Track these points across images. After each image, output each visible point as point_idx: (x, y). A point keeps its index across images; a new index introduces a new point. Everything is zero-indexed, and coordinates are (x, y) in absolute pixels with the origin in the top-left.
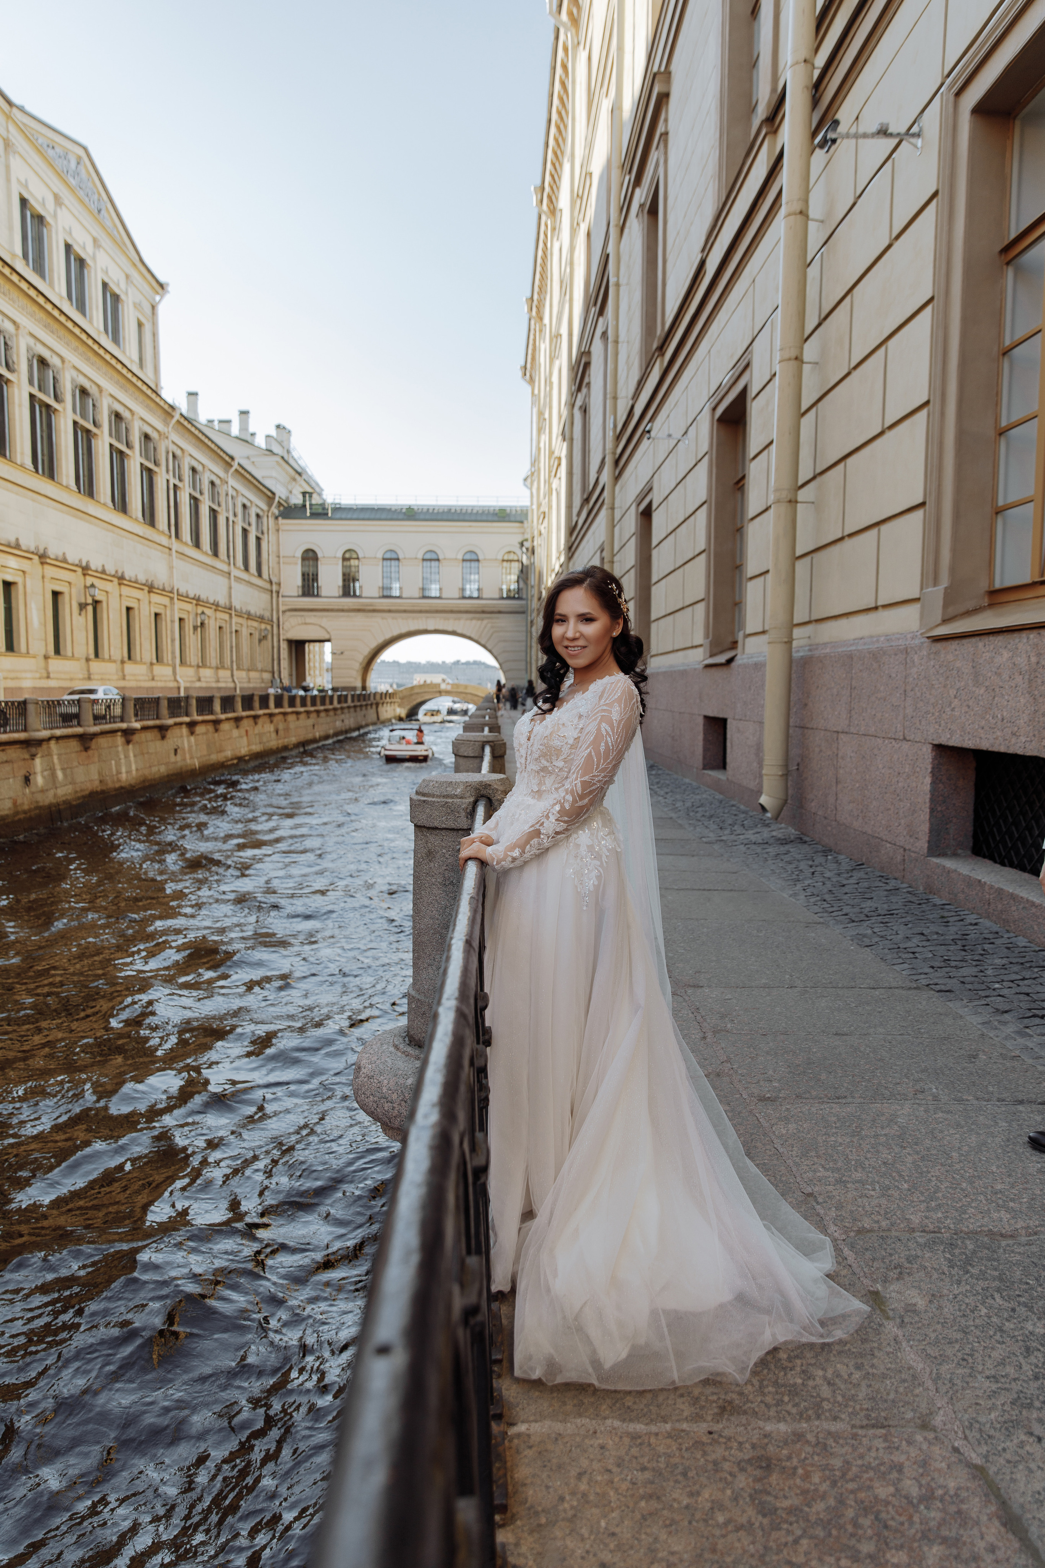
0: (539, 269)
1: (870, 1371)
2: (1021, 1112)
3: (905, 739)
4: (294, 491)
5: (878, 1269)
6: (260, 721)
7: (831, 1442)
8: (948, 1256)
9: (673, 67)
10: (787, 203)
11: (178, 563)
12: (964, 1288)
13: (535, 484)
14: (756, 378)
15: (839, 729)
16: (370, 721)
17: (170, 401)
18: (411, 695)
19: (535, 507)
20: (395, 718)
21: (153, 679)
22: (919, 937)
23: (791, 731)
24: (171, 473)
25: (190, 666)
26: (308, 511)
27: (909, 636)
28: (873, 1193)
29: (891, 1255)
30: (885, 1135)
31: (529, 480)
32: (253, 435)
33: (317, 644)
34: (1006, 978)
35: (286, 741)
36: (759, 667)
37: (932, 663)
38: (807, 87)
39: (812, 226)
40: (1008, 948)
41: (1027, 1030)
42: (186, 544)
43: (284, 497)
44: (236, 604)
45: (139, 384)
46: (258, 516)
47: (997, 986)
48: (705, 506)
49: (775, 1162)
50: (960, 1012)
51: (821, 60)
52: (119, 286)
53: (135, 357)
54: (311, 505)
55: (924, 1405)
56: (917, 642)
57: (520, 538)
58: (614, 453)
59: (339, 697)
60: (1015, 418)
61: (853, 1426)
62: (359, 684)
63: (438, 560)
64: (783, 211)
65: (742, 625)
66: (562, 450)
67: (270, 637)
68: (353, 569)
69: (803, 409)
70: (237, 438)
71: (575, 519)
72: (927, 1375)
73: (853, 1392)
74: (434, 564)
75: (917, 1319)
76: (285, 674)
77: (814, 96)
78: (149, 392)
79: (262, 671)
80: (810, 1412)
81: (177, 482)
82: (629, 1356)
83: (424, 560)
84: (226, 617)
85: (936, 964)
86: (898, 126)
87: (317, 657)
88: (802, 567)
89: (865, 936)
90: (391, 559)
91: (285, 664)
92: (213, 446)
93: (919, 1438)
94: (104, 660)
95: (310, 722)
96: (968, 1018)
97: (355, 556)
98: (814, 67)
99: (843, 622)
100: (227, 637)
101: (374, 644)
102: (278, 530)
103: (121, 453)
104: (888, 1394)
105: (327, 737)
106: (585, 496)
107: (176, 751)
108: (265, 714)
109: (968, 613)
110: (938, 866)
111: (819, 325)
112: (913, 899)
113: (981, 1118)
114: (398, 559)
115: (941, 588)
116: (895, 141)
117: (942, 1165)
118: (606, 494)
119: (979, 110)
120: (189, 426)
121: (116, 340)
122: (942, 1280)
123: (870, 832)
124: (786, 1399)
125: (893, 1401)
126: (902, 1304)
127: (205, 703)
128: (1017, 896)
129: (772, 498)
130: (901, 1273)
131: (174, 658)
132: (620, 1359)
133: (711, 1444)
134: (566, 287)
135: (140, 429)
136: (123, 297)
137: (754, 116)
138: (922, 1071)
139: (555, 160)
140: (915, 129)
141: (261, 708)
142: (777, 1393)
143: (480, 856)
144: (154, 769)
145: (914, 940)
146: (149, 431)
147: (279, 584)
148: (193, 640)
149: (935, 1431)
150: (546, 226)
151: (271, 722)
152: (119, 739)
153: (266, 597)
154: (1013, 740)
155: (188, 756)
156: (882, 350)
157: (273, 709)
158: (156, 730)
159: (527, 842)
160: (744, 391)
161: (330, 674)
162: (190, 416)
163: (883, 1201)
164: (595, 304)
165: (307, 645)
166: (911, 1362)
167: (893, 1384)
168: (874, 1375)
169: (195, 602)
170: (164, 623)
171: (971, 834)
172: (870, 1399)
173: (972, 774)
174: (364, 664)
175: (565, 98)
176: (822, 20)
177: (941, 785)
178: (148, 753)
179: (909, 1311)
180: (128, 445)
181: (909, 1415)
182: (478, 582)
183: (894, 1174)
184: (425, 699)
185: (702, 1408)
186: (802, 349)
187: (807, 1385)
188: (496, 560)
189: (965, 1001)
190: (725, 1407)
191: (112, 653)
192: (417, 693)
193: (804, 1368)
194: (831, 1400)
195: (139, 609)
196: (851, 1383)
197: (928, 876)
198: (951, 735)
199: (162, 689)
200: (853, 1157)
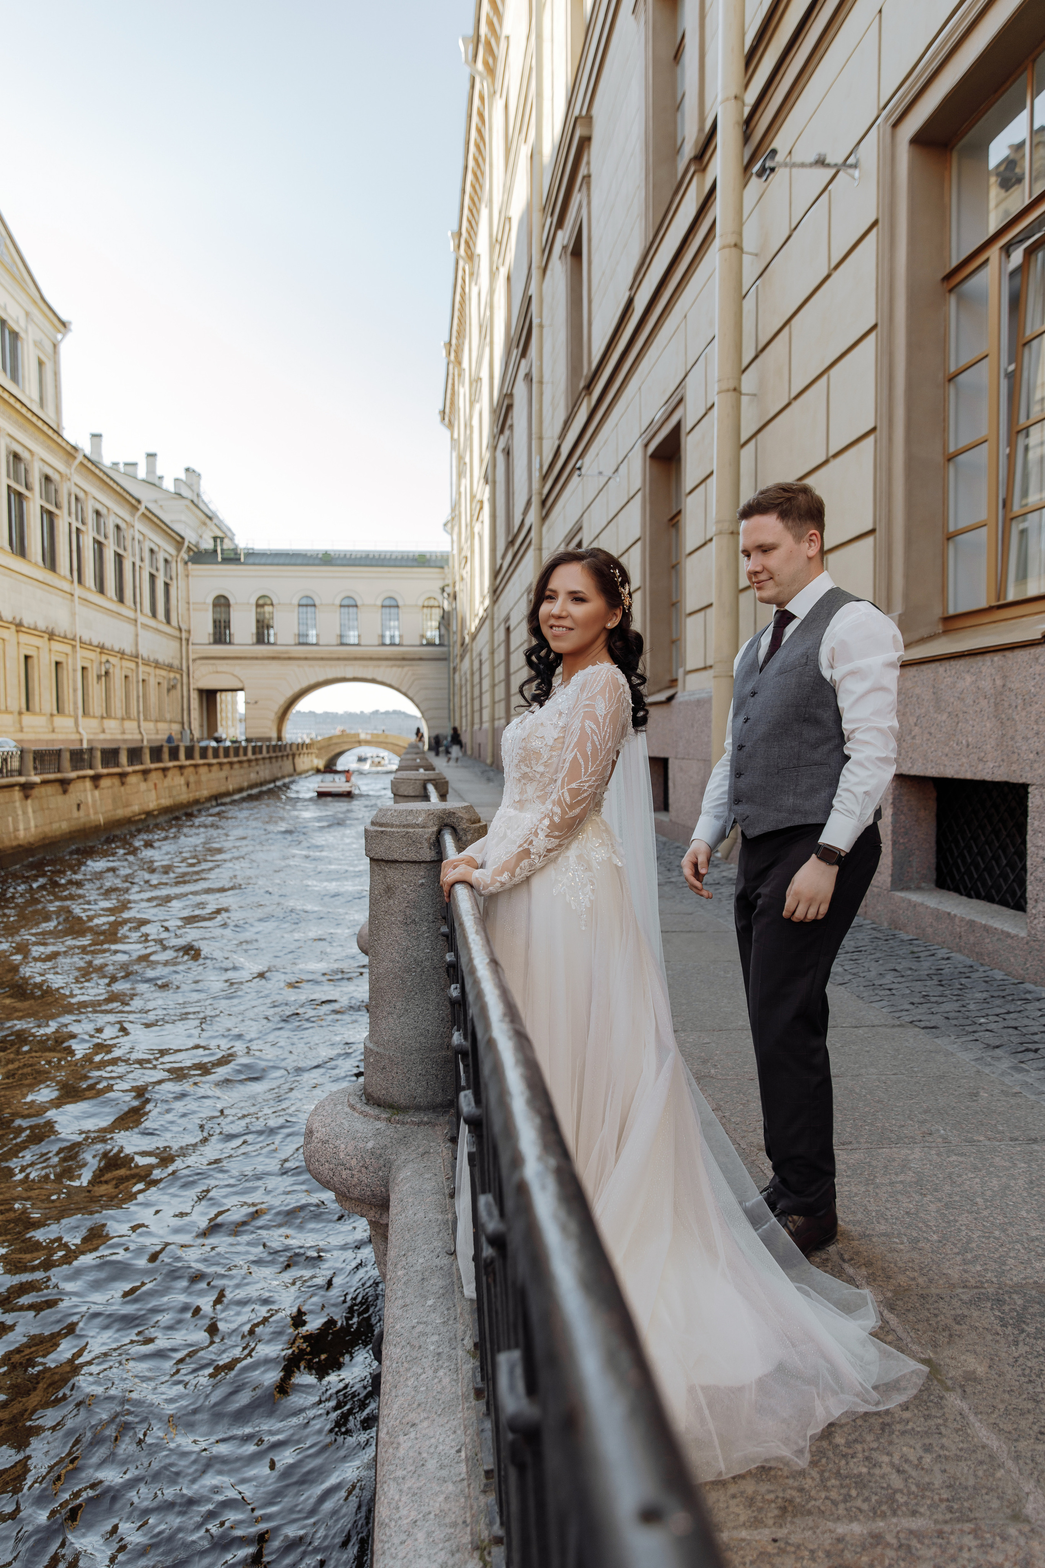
0: (457, 313)
1: (941, 1453)
2: (1037, 1151)
4: (205, 536)
5: (924, 1332)
6: (170, 774)
7: (914, 1543)
8: (997, 1313)
9: (595, 112)
10: (721, 236)
11: (80, 609)
12: (1023, 1349)
13: (456, 529)
14: (690, 413)
16: (286, 772)
17: (73, 442)
18: (329, 745)
19: (455, 552)
20: (312, 769)
21: (53, 731)
22: (893, 973)
24: (73, 516)
25: (94, 717)
26: (220, 556)
28: (902, 1247)
29: (936, 1315)
30: (901, 1182)
31: (449, 525)
32: (161, 478)
33: (230, 693)
34: (989, 1012)
35: (197, 795)
36: (703, 703)
38: (738, 123)
39: (746, 259)
40: (986, 982)
41: (1023, 1065)
42: (89, 589)
43: (194, 542)
44: (144, 652)
45: (40, 424)
46: (166, 561)
47: (982, 1020)
48: (639, 544)
50: (950, 1048)
51: (751, 97)
52: (18, 322)
53: (35, 396)
54: (222, 550)
55: (1010, 1491)
57: (440, 584)
58: (541, 494)
59: (254, 748)
60: (963, 443)
61: (936, 1522)
62: (274, 735)
63: (356, 606)
64: (717, 243)
65: (682, 662)
66: (484, 493)
67: (179, 686)
68: (267, 616)
69: (743, 440)
70: (143, 481)
71: (499, 562)
72: (1005, 1454)
73: (927, 1479)
74: (352, 610)
75: (980, 1388)
76: (195, 725)
77: (745, 132)
78: (50, 432)
79: (171, 721)
80: (884, 1508)
81: (80, 526)
83: (341, 606)
84: (132, 665)
85: (916, 1000)
86: (835, 157)
87: (230, 707)
88: (745, 600)
90: (307, 606)
91: (195, 714)
92: (118, 489)
93: (1012, 1531)
95: (223, 774)
96: (959, 1054)
97: (269, 602)
98: (744, 104)
100: (133, 687)
101: (289, 693)
102: (187, 576)
103: (20, 495)
104: (967, 1479)
105: (241, 790)
106: (510, 539)
107: (79, 806)
108: (175, 767)
109: (923, 641)
110: (903, 900)
111: (756, 357)
112: (879, 935)
113: (998, 1159)
114: (314, 605)
116: (832, 171)
117: (968, 1211)
118: (533, 534)
119: (919, 140)
120: (93, 468)
121: (15, 378)
122: (997, 1341)
124: (854, 1493)
125: (975, 1488)
126: (960, 1372)
127: (110, 755)
128: (991, 927)
129: (712, 529)
130: (951, 1336)
131: (76, 708)
133: (778, 1554)
134: (486, 329)
135: (40, 470)
136: (22, 334)
137: (679, 158)
138: (925, 1112)
139: (472, 206)
140: (851, 160)
141: (170, 760)
142: (842, 1486)
143: (467, 879)
144: (55, 826)
145: (888, 977)
146: (50, 472)
147: (189, 632)
148: (96, 690)
149: (1029, 1522)
150: (464, 271)
151: (182, 774)
152: (17, 794)
153: (176, 644)
154: (980, 767)
155: (91, 811)
156: (824, 379)
157: (183, 761)
158: (57, 785)
159: (517, 865)
160: (678, 426)
161: (243, 725)
162: (93, 458)
163: (915, 1255)
164: (517, 346)
165: (218, 695)
166: (984, 1440)
167: (970, 1468)
168: (946, 1458)
169: (98, 650)
170: (65, 672)
171: (934, 866)
172: (948, 1487)
173: (933, 805)
174: (279, 714)
175: (481, 145)
176: (751, 58)
177: (902, 817)
178: (48, 808)
179: (969, 1380)
180: (27, 487)
181: (995, 1504)
182: (399, 628)
183: (920, 1225)
184: (346, 748)
185: (760, 1510)
186: (739, 380)
187: (874, 1475)
188: (416, 606)
189: (953, 1037)
190: (785, 1507)
191: (9, 704)
192: (336, 744)
193: (866, 1454)
194: (905, 1491)
195: (38, 657)
196: (923, 1469)
197: (893, 912)
198: (913, 763)
199: (63, 741)
200: (872, 1207)
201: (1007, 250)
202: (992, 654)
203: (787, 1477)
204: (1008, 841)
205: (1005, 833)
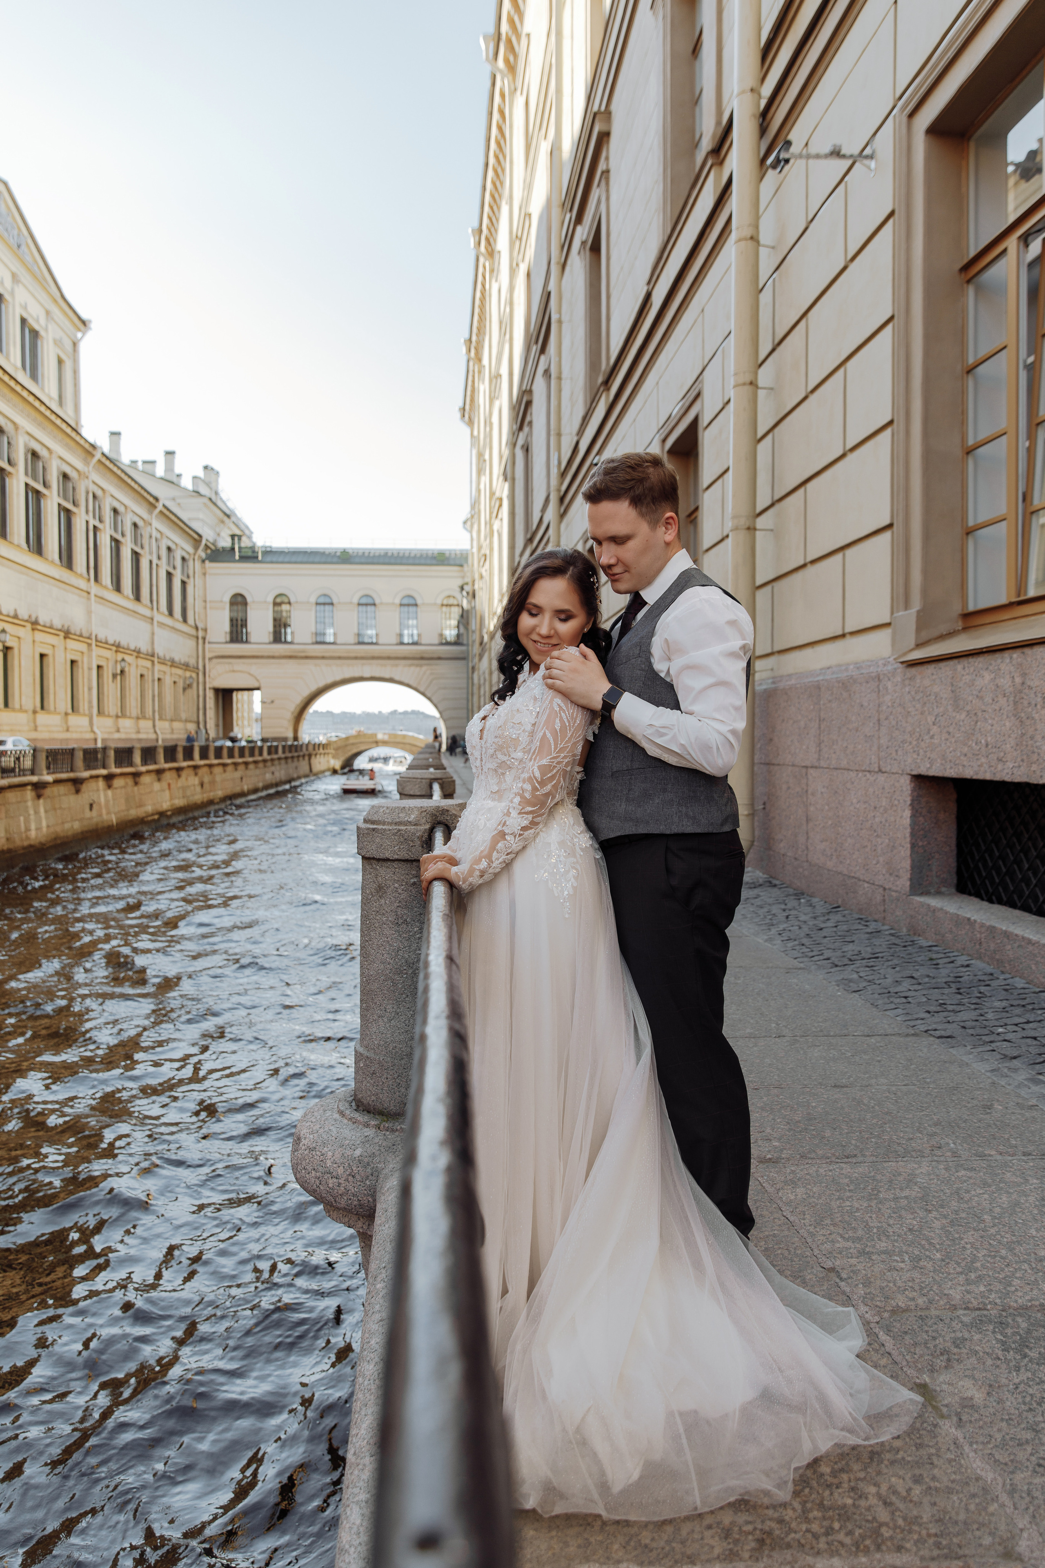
0: (477, 310)
1: (932, 1484)
3: (880, 771)
4: (223, 534)
5: (921, 1356)
6: (184, 774)
8: (999, 1337)
9: (614, 107)
10: (737, 228)
11: (96, 607)
12: (1024, 1375)
13: (476, 527)
14: (708, 407)
15: (808, 763)
16: (301, 773)
17: (91, 441)
18: (346, 746)
19: (475, 550)
20: (328, 770)
21: (68, 730)
22: (909, 980)
23: (756, 768)
24: (91, 514)
25: (109, 716)
26: (237, 554)
27: (880, 663)
28: (902, 1265)
29: (934, 1338)
30: (906, 1197)
31: (469, 523)
32: (179, 476)
33: (246, 693)
34: (1008, 1021)
35: (211, 795)
37: (907, 689)
38: (754, 115)
39: (763, 251)
40: (1006, 990)
41: (1041, 1077)
42: (106, 587)
43: (211, 540)
44: (160, 650)
45: (58, 422)
46: (183, 559)
47: (1000, 1030)
49: (786, 1233)
50: (965, 1058)
51: (767, 90)
52: (38, 321)
53: (55, 394)
54: (240, 548)
55: (1003, 1527)
56: (890, 668)
57: (460, 582)
58: (559, 490)
59: (270, 748)
60: (982, 436)
61: (922, 1559)
62: (290, 735)
63: (374, 605)
64: (733, 237)
66: (503, 490)
67: (195, 685)
68: (284, 614)
69: (759, 435)
70: (162, 479)
71: (517, 559)
72: (1000, 1487)
73: (915, 1513)
74: (370, 608)
75: (976, 1416)
76: (211, 724)
77: (761, 125)
78: (69, 430)
79: (186, 721)
80: (868, 1542)
81: (97, 524)
82: (641, 1477)
83: (359, 604)
84: (148, 664)
85: (932, 1009)
86: (851, 148)
87: (246, 706)
88: (762, 596)
89: (850, 981)
90: (324, 604)
91: (211, 713)
92: (136, 487)
94: (14, 710)
95: (238, 774)
96: (974, 1065)
97: (286, 600)
98: (760, 97)
99: (808, 651)
100: (148, 686)
101: (306, 693)
102: (204, 574)
103: (37, 492)
104: (957, 1514)
105: (256, 791)
106: (529, 536)
107: (91, 806)
108: (189, 767)
109: (942, 637)
110: (922, 905)
111: (773, 350)
112: (897, 941)
113: (1008, 1174)
114: (332, 604)
115: (913, 611)
116: (848, 163)
117: (974, 1229)
118: (551, 532)
119: (935, 130)
120: (111, 466)
121: (34, 376)
122: (998, 1366)
123: (846, 872)
124: (836, 1526)
125: (965, 1523)
126: (957, 1399)
127: (124, 755)
128: (1012, 933)
129: (729, 525)
130: (949, 1360)
131: (90, 707)
132: (630, 1482)
134: (506, 326)
135: (58, 468)
136: (42, 333)
137: (697, 152)
138: (936, 1125)
139: (492, 203)
140: (868, 151)
141: (185, 760)
142: (824, 1518)
143: (446, 875)
144: (67, 826)
145: (905, 984)
146: (68, 470)
147: (205, 630)
148: (111, 689)
149: (1022, 1560)
150: (484, 267)
151: (196, 774)
152: (29, 793)
153: (192, 643)
154: (1000, 767)
155: (104, 811)
156: (841, 371)
157: (197, 761)
158: (70, 784)
160: (695, 421)
161: (259, 724)
162: (112, 456)
163: (916, 1274)
164: (537, 342)
165: (234, 694)
166: (979, 1471)
167: (961, 1501)
168: (937, 1489)
169: (114, 648)
170: (80, 670)
171: (955, 870)
172: (937, 1521)
173: (953, 807)
174: (296, 714)
175: (502, 142)
176: (767, 52)
177: (921, 819)
178: (60, 808)
179: (966, 1407)
180: (45, 485)
181: (987, 1541)
182: (417, 627)
183: (923, 1242)
184: (362, 748)
185: (736, 1542)
186: (756, 374)
187: (859, 1506)
188: (435, 604)
189: (969, 1048)
190: (763, 1540)
191: (23, 702)
192: (353, 744)
193: (852, 1484)
194: (891, 1525)
195: (54, 656)
196: (911, 1501)
197: (912, 917)
198: (931, 764)
199: (77, 740)
200: (874, 1223)
201: (1025, 240)
202: (1010, 651)
203: (767, 1508)
204: (1030, 844)
205: (1027, 836)
